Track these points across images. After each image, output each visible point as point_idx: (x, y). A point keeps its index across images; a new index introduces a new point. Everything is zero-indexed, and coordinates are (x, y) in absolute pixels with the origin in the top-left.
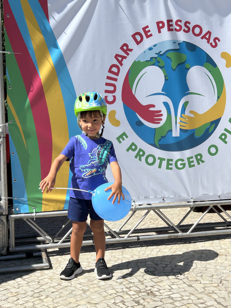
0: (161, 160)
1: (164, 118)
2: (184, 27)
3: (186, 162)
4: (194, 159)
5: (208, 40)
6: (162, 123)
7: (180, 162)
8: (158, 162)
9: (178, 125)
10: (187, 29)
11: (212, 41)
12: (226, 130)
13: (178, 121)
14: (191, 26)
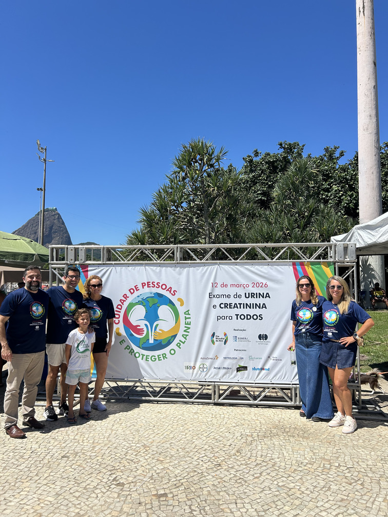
0: (143, 355)
1: (145, 332)
2: (156, 285)
3: (157, 357)
4: (161, 356)
5: (170, 292)
6: (144, 335)
7: (153, 357)
8: (141, 356)
9: (153, 337)
10: (158, 286)
11: (172, 292)
12: (180, 341)
13: (153, 334)
14: (160, 285)
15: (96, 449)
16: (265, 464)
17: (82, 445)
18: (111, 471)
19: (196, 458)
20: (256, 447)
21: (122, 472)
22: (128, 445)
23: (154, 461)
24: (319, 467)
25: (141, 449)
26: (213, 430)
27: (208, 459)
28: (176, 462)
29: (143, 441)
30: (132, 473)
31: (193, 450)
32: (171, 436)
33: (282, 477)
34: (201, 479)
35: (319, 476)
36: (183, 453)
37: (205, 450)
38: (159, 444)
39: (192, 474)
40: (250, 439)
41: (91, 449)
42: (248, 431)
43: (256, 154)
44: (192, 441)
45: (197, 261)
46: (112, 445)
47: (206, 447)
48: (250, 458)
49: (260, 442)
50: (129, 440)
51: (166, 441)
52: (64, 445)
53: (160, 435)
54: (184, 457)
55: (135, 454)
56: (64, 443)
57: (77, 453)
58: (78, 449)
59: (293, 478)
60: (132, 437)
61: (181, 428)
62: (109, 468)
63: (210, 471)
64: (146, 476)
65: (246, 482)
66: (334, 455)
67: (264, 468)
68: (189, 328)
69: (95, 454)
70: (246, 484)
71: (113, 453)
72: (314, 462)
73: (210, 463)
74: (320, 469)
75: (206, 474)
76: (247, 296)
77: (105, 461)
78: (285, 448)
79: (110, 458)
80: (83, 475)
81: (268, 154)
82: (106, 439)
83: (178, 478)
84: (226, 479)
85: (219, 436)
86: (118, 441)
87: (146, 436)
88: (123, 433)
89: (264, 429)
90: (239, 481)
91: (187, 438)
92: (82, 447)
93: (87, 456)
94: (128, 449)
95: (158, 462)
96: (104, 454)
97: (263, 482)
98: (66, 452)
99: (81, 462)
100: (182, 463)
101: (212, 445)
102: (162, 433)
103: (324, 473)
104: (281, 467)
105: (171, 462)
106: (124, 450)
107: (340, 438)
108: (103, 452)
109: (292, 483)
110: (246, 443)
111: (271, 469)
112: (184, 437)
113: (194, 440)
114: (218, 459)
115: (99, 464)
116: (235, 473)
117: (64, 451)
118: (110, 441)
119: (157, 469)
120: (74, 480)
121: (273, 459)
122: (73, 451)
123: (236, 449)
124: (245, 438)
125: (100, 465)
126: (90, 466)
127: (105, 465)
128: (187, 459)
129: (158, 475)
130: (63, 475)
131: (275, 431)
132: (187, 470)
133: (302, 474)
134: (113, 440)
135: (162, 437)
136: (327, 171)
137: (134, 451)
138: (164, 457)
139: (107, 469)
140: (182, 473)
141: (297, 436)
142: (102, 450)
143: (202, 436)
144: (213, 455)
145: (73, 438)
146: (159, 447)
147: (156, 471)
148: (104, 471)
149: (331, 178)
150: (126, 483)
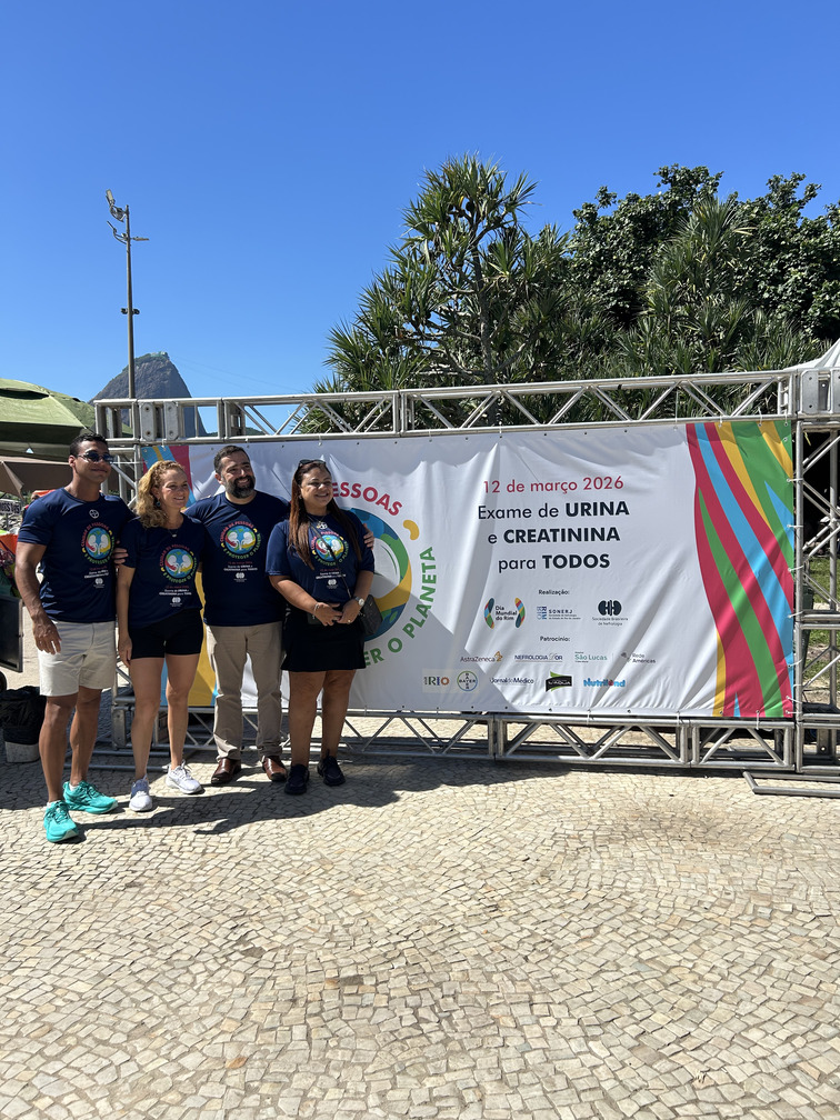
2: (351, 491)
5: (386, 506)
10: (356, 494)
11: (390, 506)
12: (412, 620)
14: (362, 490)
15: (207, 868)
16: (609, 905)
17: (177, 858)
18: (235, 918)
19: (441, 890)
20: (589, 863)
21: (261, 922)
22: (283, 858)
23: (341, 896)
24: (744, 913)
25: (313, 869)
26: (486, 824)
27: (472, 892)
28: (393, 899)
29: (319, 849)
30: (285, 925)
31: (436, 871)
32: (388, 837)
33: (650, 937)
34: (448, 943)
35: (742, 936)
36: (411, 878)
37: (464, 872)
38: (357, 855)
39: (428, 929)
40: (574, 844)
41: (197, 867)
42: (571, 827)
43: (606, 198)
44: (434, 849)
45: (449, 429)
46: (244, 859)
47: (468, 863)
48: (571, 891)
49: (599, 853)
50: (287, 848)
51: (374, 849)
52: (136, 857)
53: (362, 835)
54: (413, 886)
55: (297, 879)
56: (136, 852)
57: (165, 875)
58: (165, 869)
59: (676, 941)
60: (297, 839)
61: (413, 818)
62: (233, 912)
63: (473, 922)
64: (317, 931)
65: (558, 949)
66: (781, 885)
67: (606, 915)
68: (432, 591)
69: (204, 879)
70: (560, 955)
71: (245, 877)
72: (731, 902)
73: (474, 902)
74: (745, 918)
75: (462, 930)
76: (572, 511)
77: (225, 896)
78: (659, 867)
79: (237, 888)
80: (169, 930)
81: (635, 198)
82: (233, 844)
83: (395, 939)
84: (511, 941)
85: (500, 839)
86: (261, 848)
87: (329, 838)
88: (275, 831)
89: (609, 823)
90: (541, 947)
91: (425, 843)
92: (178, 861)
93: (185, 882)
94: (283, 868)
95: (352, 898)
96: (226, 878)
97: (601, 950)
98: (138, 874)
99: (169, 897)
100: (407, 901)
101: (482, 859)
102: (366, 831)
103: (755, 929)
104: (646, 913)
105: (380, 898)
106: (272, 869)
107: (796, 842)
108: (223, 873)
109: (675, 952)
110: (565, 853)
111: (622, 918)
112: (416, 839)
113: (440, 848)
114: (493, 893)
115: (211, 902)
116: (533, 928)
117: (133, 872)
118: (243, 849)
119: (344, 915)
120: (145, 941)
121: (627, 894)
122: (154, 872)
123: (539, 869)
124: (563, 844)
125: (211, 906)
126: (188, 907)
127: (225, 906)
128: (422, 891)
129: (347, 931)
130: (121, 928)
131: (636, 827)
132: (417, 919)
133: (699, 930)
134: (251, 846)
135: (365, 840)
136: (775, 232)
137: (295, 871)
138: (366, 886)
139: (228, 915)
140: (404, 925)
141: (688, 837)
142: (222, 869)
143: (461, 838)
144: (483, 882)
145: (158, 841)
146: (356, 863)
147: (342, 919)
148: (220, 919)
149: (786, 249)
150: (267, 949)
